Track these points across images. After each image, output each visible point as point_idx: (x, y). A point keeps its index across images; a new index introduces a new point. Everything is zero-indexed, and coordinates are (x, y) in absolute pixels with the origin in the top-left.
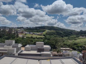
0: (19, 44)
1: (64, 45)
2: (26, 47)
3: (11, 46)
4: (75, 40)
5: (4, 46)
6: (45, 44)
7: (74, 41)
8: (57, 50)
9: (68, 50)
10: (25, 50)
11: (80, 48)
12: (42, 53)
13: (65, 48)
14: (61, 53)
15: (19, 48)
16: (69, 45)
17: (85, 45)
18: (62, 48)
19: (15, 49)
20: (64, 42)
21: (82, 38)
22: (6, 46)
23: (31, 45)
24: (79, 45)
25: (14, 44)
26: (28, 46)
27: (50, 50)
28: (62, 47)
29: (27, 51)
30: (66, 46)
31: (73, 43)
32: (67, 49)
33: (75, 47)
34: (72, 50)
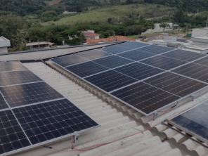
7: (53, 24)
9: (44, 45)
17: (79, 30)
21: (70, 15)
34: (53, 45)
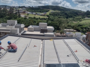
0: (22, 25)
1: (68, 27)
2: (29, 27)
3: (14, 26)
4: (80, 21)
5: (6, 26)
6: (48, 25)
8: (61, 31)
10: (28, 31)
11: (84, 30)
12: (45, 34)
13: (69, 30)
14: (65, 35)
15: (22, 28)
16: (74, 26)
17: (89, 26)
18: (65, 30)
19: (18, 29)
20: (68, 23)
21: (88, 19)
22: (8, 26)
23: (34, 26)
24: (84, 26)
25: (16, 25)
26: (31, 27)
27: (54, 31)
28: (66, 28)
29: (30, 31)
30: (70, 27)
31: (78, 24)
32: (71, 30)
33: (79, 28)
34: (76, 31)
